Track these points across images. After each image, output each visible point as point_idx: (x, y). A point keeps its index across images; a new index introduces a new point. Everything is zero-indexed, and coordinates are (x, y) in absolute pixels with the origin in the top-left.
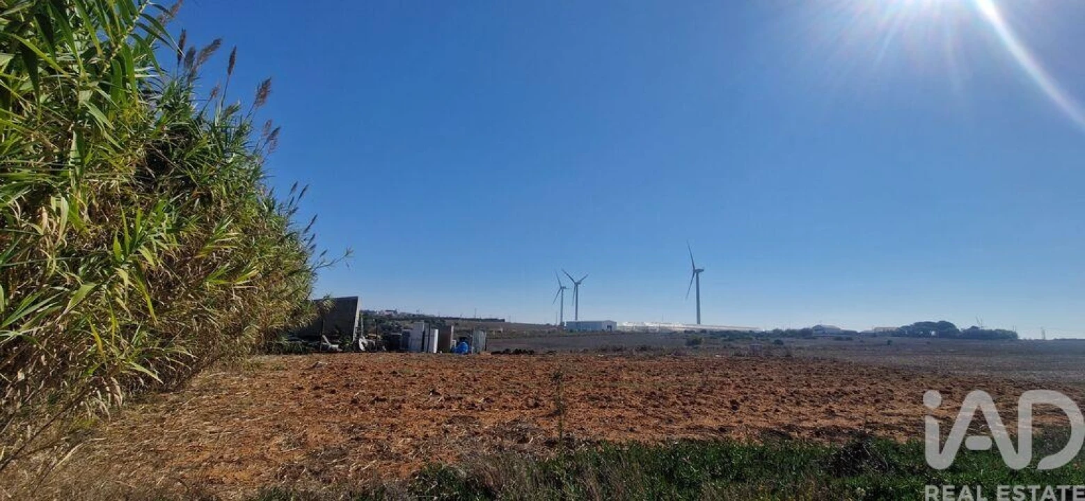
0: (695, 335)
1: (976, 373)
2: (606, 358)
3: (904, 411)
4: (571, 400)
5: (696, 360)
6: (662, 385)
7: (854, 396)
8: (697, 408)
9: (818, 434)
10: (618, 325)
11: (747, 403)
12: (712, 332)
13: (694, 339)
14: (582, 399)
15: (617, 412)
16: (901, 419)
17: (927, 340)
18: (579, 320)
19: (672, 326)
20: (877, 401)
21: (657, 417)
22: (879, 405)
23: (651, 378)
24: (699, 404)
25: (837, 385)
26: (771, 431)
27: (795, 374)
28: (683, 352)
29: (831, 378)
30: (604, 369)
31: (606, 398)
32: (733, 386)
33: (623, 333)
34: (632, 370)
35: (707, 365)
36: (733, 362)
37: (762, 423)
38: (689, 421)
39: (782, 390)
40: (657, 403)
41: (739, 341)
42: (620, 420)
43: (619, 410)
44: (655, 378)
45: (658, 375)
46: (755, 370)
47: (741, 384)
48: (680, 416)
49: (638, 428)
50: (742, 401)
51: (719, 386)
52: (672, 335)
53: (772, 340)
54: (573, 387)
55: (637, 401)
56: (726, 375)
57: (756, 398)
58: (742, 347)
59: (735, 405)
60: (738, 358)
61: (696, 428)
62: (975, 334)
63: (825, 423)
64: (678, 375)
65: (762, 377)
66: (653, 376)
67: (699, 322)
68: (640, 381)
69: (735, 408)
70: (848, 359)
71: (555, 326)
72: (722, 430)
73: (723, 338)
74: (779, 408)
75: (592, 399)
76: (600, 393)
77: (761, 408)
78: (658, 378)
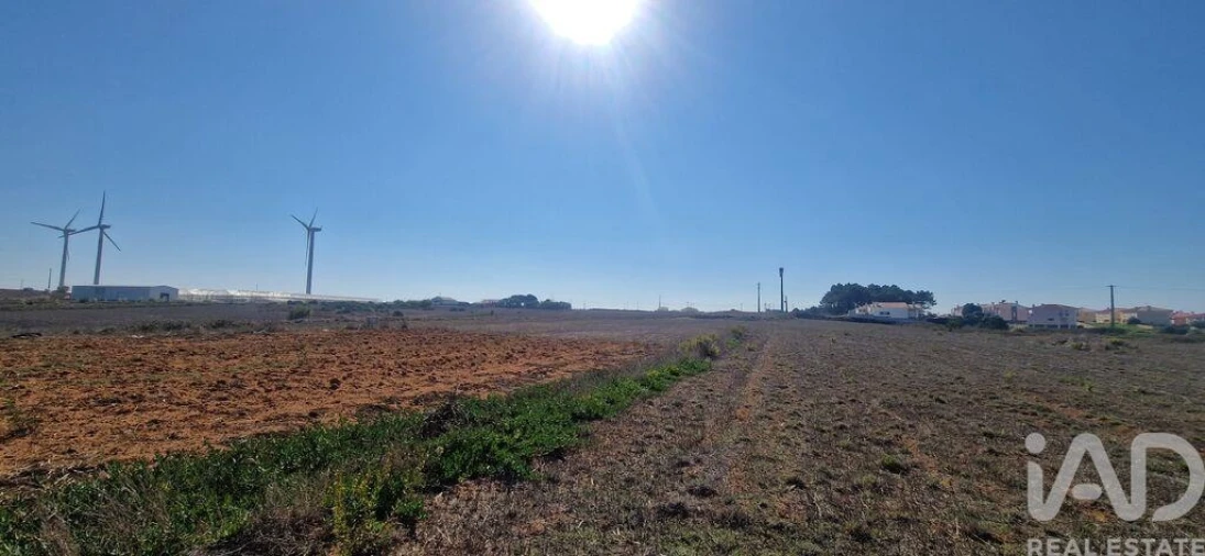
0: (301, 306)
1: (543, 335)
2: (147, 340)
3: (490, 371)
4: (54, 409)
5: (296, 337)
6: (239, 371)
7: (457, 362)
8: (285, 393)
9: (417, 403)
10: (180, 293)
11: (350, 380)
12: (324, 303)
13: (298, 312)
14: (83, 404)
15: (147, 417)
16: (487, 378)
17: (518, 310)
18: (103, 282)
19: (270, 295)
20: (473, 364)
21: (223, 413)
22: (473, 368)
23: (224, 363)
24: (289, 388)
25: (443, 353)
26: (371, 406)
27: (407, 345)
28: (280, 327)
29: (439, 347)
30: (139, 356)
31: (133, 397)
32: (337, 363)
33: (189, 304)
34: (194, 354)
35: (311, 340)
36: (342, 337)
37: (363, 400)
38: (271, 411)
39: (391, 363)
40: (225, 395)
41: (356, 313)
42: (154, 426)
43: (156, 412)
44: (231, 362)
45: (236, 358)
46: (367, 343)
47: (348, 361)
48: (260, 406)
49: (186, 432)
50: (344, 378)
51: (320, 364)
52: (270, 306)
53: (392, 312)
54: (66, 389)
55: (193, 396)
56: (332, 352)
57: (361, 374)
58: (357, 319)
59: (335, 384)
60: (349, 331)
61: (278, 418)
62: (549, 306)
63: (426, 390)
64: (267, 356)
65: (372, 351)
66: (228, 359)
67: (309, 291)
68: (204, 368)
69: (334, 388)
70: (457, 328)
71: (46, 292)
72: (313, 415)
73: (337, 310)
74: (384, 382)
75: (104, 402)
76: (122, 391)
77: (365, 384)
78: (236, 361)
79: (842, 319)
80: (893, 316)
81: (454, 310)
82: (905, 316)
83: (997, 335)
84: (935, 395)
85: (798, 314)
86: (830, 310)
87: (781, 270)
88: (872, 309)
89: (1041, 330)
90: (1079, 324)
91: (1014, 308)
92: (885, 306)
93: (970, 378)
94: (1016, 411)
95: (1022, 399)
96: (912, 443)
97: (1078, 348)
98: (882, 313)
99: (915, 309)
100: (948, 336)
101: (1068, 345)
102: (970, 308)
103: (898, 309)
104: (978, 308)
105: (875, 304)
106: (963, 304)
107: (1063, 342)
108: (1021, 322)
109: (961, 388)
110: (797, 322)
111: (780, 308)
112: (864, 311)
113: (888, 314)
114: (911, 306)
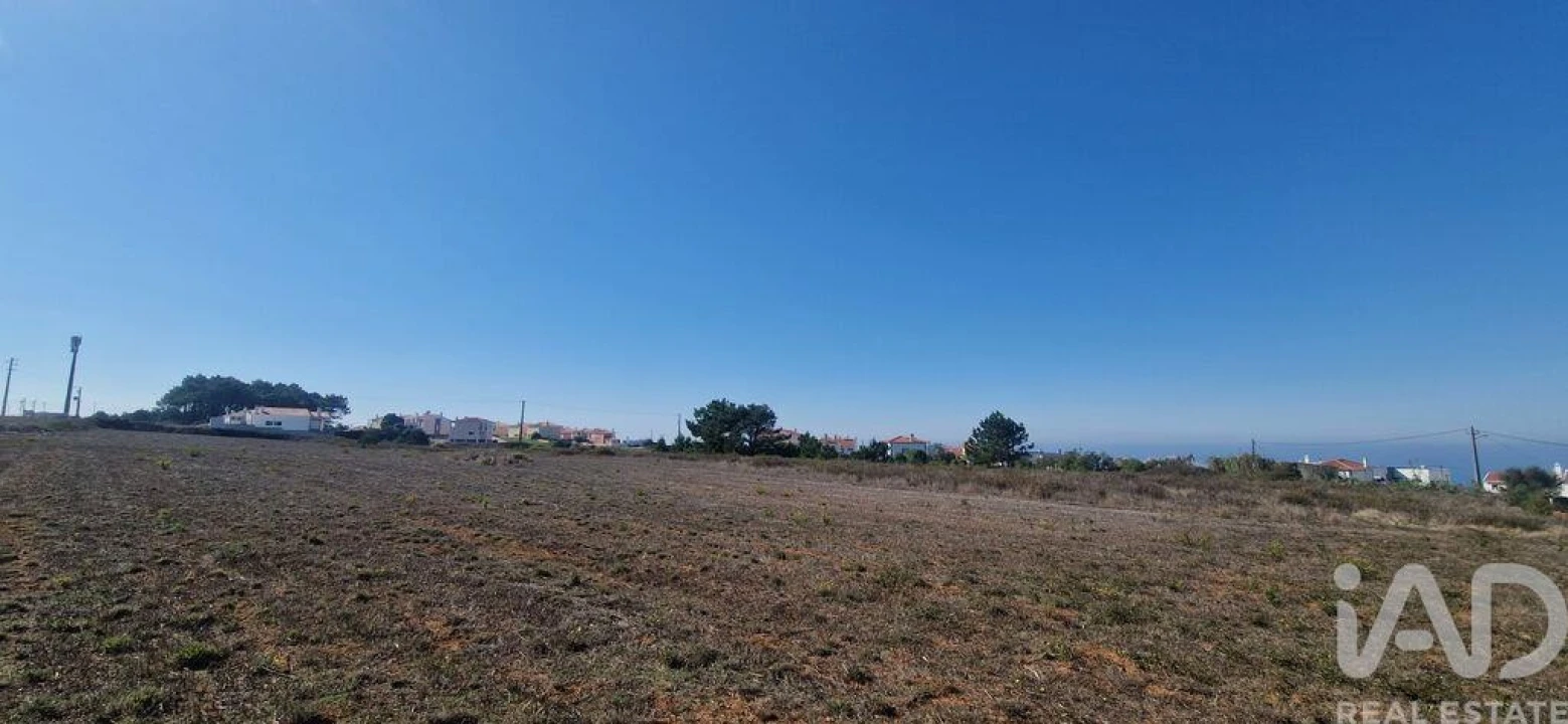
79: (197, 432)
80: (285, 427)
82: (304, 427)
83: (415, 452)
84: (312, 535)
85: (102, 421)
86: (174, 416)
87: (76, 341)
88: (253, 417)
89: (461, 444)
90: (494, 438)
91: (438, 421)
92: (276, 413)
93: (366, 506)
94: (407, 541)
95: (420, 523)
97: (486, 463)
98: (268, 423)
99: (319, 419)
100: (358, 452)
101: (479, 460)
102: (391, 419)
103: (294, 418)
104: (401, 420)
105: (259, 409)
106: (383, 415)
107: (474, 458)
108: (443, 437)
109: (350, 519)
110: (103, 436)
111: (62, 411)
112: (239, 419)
113: (280, 424)
114: (315, 414)
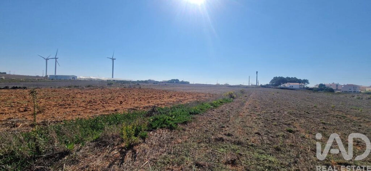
0: (111, 82)
1: (181, 91)
2: (70, 90)
3: (165, 100)
4: (48, 107)
5: (110, 90)
6: (95, 98)
7: (155, 98)
8: (108, 105)
9: (144, 108)
10: (78, 77)
11: (125, 102)
12: (117, 81)
13: (110, 83)
14: (55, 106)
15: (72, 109)
16: (164, 102)
17: (174, 84)
18: (57, 74)
19: (102, 78)
20: (160, 98)
21: (91, 109)
22: (160, 99)
23: (91, 96)
24: (109, 103)
25: (151, 95)
26: (131, 109)
27: (141, 93)
28: (105, 87)
29: (150, 93)
30: (68, 94)
31: (68, 104)
32: (122, 97)
33: (80, 81)
34: (83, 94)
35: (114, 91)
36: (123, 90)
37: (129, 107)
38: (104, 109)
39: (137, 97)
40: (92, 104)
41: (126, 84)
42: (74, 112)
43: (74, 108)
44: (92, 96)
45: (94, 95)
46: (130, 92)
47: (125, 96)
48: (101, 108)
49: (82, 113)
50: (124, 101)
51: (117, 97)
52: (102, 81)
53: (136, 84)
54: (50, 102)
55: (83, 104)
56: (120, 94)
57: (128, 100)
58: (127, 85)
59: (121, 102)
60: (124, 89)
61: (106, 111)
62: (183, 82)
63: (147, 105)
64: (102, 95)
65: (131, 94)
66: (92, 95)
67: (113, 77)
68: (86, 97)
69: (121, 104)
70: (155, 88)
71: (42, 77)
72: (116, 110)
73: (121, 83)
74: (135, 102)
75: (61, 105)
76: (65, 103)
77: (130, 103)
78: (94, 96)
79: (277, 88)
80: (294, 87)
81: (154, 83)
82: (298, 87)
83: (330, 94)
84: (306, 111)
85: (262, 86)
86: (273, 85)
87: (257, 72)
88: (287, 85)
89: (346, 92)
90: (360, 91)
91: (337, 85)
92: (292, 84)
93: (319, 106)
94: (334, 117)
95: (336, 113)
96: (297, 125)
97: (359, 98)
98: (290, 86)
99: (302, 85)
100: (312, 94)
101: (355, 97)
102: (321, 85)
103: (296, 85)
104: (324, 85)
105: (288, 83)
106: (319, 84)
107: (354, 96)
108: (339, 90)
109: (316, 109)
110: (261, 89)
111: (256, 84)
112: (284, 85)
113: (293, 86)
114: (301, 84)
